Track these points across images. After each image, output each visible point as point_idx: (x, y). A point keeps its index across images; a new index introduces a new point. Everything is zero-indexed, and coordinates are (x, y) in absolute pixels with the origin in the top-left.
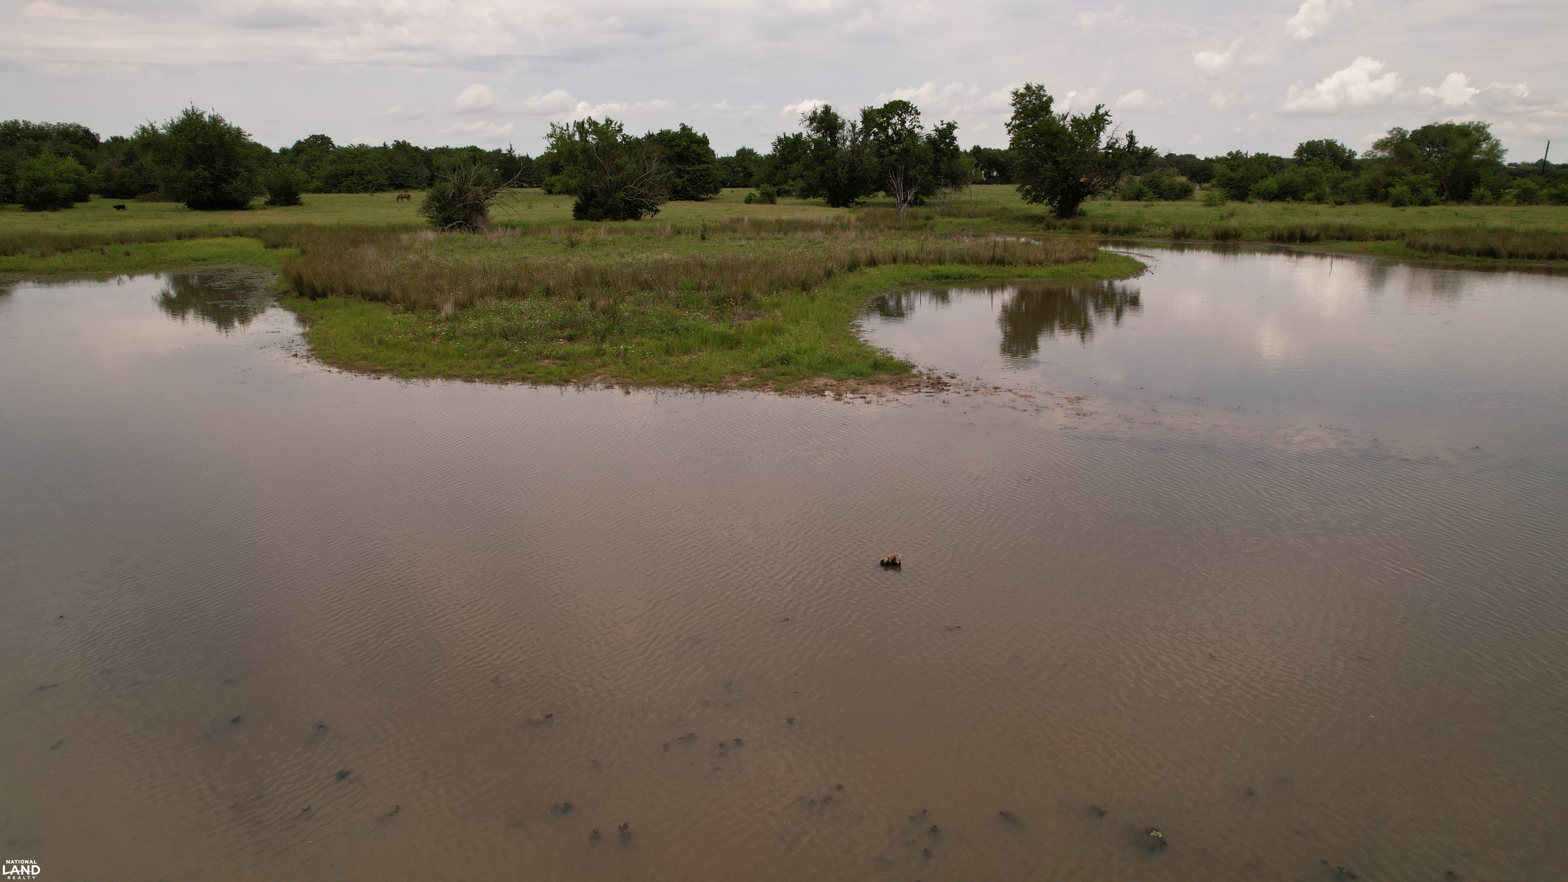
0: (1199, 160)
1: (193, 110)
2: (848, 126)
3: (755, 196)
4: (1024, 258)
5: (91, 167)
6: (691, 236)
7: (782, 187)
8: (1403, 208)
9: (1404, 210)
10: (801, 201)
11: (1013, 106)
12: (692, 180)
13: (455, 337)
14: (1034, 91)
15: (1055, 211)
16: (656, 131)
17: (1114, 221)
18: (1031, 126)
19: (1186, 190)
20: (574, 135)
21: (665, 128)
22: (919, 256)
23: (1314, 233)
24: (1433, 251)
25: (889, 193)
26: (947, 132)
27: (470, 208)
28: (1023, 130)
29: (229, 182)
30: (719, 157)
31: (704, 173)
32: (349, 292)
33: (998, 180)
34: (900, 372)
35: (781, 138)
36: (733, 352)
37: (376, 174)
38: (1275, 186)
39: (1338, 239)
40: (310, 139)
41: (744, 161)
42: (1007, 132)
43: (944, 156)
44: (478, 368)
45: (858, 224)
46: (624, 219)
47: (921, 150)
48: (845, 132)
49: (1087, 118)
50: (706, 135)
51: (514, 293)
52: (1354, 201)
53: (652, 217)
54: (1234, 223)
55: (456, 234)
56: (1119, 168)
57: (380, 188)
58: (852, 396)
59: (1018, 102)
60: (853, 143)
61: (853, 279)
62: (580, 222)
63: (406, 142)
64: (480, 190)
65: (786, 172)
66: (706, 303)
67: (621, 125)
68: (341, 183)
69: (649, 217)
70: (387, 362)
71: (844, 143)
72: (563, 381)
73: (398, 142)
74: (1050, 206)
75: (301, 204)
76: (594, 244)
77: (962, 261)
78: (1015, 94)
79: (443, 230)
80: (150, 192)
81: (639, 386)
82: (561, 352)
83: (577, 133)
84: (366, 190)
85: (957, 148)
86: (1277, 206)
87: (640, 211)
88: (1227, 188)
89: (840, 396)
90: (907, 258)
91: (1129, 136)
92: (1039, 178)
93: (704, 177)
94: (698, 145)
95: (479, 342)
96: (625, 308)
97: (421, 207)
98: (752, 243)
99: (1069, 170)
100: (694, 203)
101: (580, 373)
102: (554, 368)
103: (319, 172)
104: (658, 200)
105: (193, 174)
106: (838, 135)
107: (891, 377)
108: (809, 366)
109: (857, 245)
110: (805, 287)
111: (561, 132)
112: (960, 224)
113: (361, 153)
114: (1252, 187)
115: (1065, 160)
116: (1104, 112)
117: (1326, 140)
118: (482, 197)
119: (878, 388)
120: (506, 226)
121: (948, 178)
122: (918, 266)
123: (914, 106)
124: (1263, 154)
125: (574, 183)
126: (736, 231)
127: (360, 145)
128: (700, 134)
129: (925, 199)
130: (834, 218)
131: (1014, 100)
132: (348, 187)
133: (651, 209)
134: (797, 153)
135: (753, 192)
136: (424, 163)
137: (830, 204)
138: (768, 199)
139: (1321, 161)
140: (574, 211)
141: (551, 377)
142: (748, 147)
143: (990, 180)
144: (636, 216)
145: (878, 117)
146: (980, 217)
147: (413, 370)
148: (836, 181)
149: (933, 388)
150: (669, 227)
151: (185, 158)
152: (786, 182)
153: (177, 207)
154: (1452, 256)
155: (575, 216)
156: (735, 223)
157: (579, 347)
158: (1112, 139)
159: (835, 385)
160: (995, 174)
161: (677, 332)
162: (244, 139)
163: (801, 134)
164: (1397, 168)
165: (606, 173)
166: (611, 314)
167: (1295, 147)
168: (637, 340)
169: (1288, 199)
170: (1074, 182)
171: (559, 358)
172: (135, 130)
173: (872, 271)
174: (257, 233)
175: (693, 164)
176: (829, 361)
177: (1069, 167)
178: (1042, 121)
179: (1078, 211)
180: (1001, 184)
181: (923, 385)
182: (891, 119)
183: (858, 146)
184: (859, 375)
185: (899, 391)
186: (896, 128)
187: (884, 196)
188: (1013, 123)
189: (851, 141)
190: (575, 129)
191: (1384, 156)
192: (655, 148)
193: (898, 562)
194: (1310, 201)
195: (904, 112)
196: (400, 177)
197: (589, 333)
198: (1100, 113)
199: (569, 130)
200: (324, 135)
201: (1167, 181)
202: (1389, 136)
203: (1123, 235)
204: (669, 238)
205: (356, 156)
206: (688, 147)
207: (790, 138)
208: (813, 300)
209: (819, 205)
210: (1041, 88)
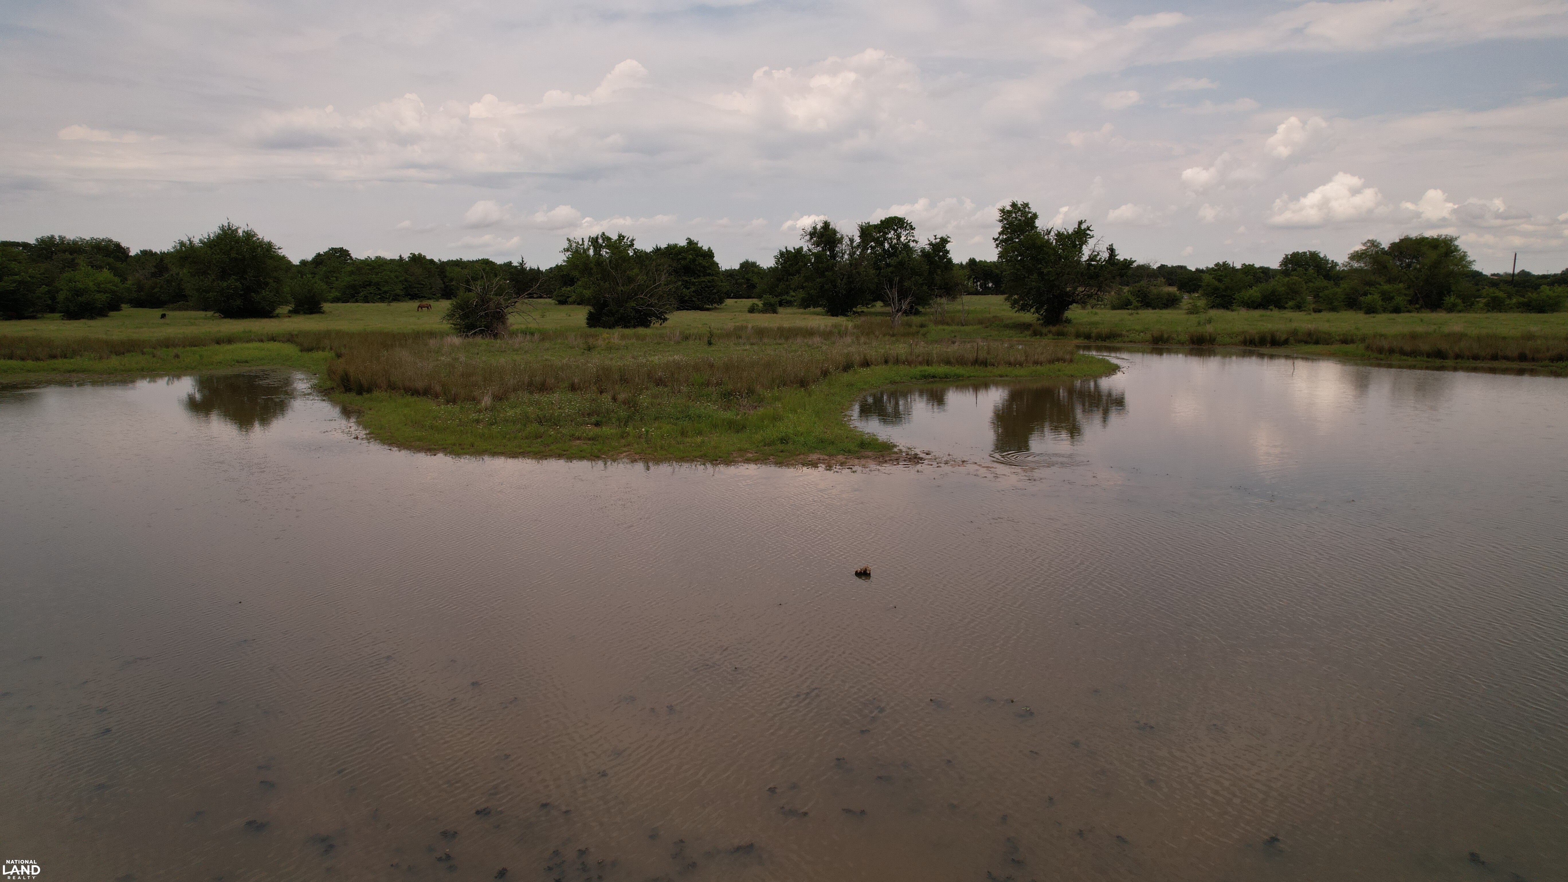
0: (1191, 270)
1: (229, 225)
2: (846, 241)
3: (757, 306)
4: (1005, 360)
5: (124, 280)
6: (698, 341)
7: (784, 297)
8: (1374, 315)
9: (1374, 317)
10: (802, 310)
11: (1000, 222)
12: (697, 291)
13: (496, 422)
14: (1019, 208)
15: (1043, 319)
16: (663, 245)
17: (1096, 328)
18: (1017, 240)
19: (1173, 299)
20: (589, 249)
21: (672, 242)
22: (908, 358)
23: (1284, 337)
24: (1388, 354)
25: (886, 304)
26: (940, 246)
27: (491, 316)
28: (1009, 244)
29: (258, 292)
30: (723, 269)
31: (709, 284)
32: (392, 387)
33: (993, 291)
34: (883, 450)
35: (783, 252)
36: (740, 434)
37: (392, 285)
38: (1259, 295)
39: (1306, 342)
40: (329, 251)
41: (747, 273)
42: (995, 246)
43: (938, 268)
44: (520, 447)
45: (855, 331)
46: (635, 327)
47: (915, 262)
48: (844, 246)
49: (1070, 233)
50: (711, 248)
51: (543, 388)
52: (1334, 309)
53: (661, 325)
54: (1209, 329)
55: (479, 339)
56: (1101, 279)
57: (396, 298)
58: (839, 467)
59: (1005, 219)
60: (851, 257)
61: (846, 377)
62: (593, 330)
63: (421, 255)
64: (501, 299)
65: (788, 283)
66: (714, 397)
67: (633, 240)
68: (358, 293)
69: (657, 325)
70: (440, 443)
71: (842, 256)
72: (594, 457)
73: (414, 255)
74: (1037, 314)
75: (323, 313)
76: (610, 348)
77: (948, 362)
78: (1002, 211)
79: (467, 336)
80: (179, 302)
81: (658, 461)
82: (591, 434)
83: (591, 247)
84: (382, 300)
85: (950, 261)
86: (1257, 313)
87: (649, 319)
88: (1213, 297)
89: (831, 467)
90: (897, 360)
91: (1110, 249)
92: (1025, 289)
93: (709, 288)
94: (704, 258)
95: (519, 426)
96: (644, 399)
97: (446, 315)
98: (756, 347)
99: (1053, 281)
100: (699, 312)
101: (609, 450)
102: (585, 447)
103: (337, 282)
104: (667, 309)
105: (225, 284)
106: (837, 249)
107: (875, 453)
108: (805, 444)
109: (853, 349)
110: (803, 383)
111: (577, 246)
112: (952, 332)
113: (378, 265)
114: (1236, 296)
115: (1049, 272)
116: (1086, 227)
117: (1309, 251)
118: (503, 306)
119: (863, 461)
120: (524, 333)
121: (942, 289)
122: (907, 367)
123: (909, 222)
124: (1249, 265)
125: (587, 293)
126: (740, 337)
127: (377, 257)
128: (705, 248)
129: (921, 309)
130: (832, 325)
131: (1001, 217)
132: (365, 297)
133: (659, 317)
134: (797, 266)
135: (756, 302)
136: (438, 275)
137: (829, 314)
138: (770, 308)
139: (1305, 272)
140: (587, 319)
141: (583, 454)
142: (751, 260)
143: (986, 291)
144: (646, 324)
145: (875, 232)
146: (972, 325)
147: (464, 449)
148: (836, 292)
149: (910, 461)
150: (678, 334)
151: (219, 269)
152: (787, 293)
153: (206, 315)
154: (1405, 357)
155: (588, 324)
156: (739, 331)
157: (606, 430)
158: (1094, 252)
159: (826, 460)
160: (990, 285)
161: (690, 418)
162: (275, 252)
163: (801, 248)
164: (1373, 278)
165: (618, 284)
166: (631, 404)
167: (1280, 258)
168: (656, 425)
169: (1271, 307)
170: (1058, 292)
171: (589, 439)
172: (173, 244)
173: (865, 371)
174: (290, 338)
175: (699, 276)
176: (822, 442)
177: (1053, 278)
178: (1028, 235)
179: (1064, 319)
180: (996, 295)
181: (901, 459)
182: (887, 234)
183: (856, 259)
184: (848, 452)
185: (881, 464)
186: (892, 242)
187: (881, 306)
188: (1001, 237)
189: (849, 254)
190: (590, 243)
191: (1360, 266)
192: (662, 261)
193: (868, 572)
194: (1292, 308)
195: (900, 227)
196: (415, 287)
197: (614, 420)
198: (1082, 228)
199: (584, 244)
200: (342, 248)
201: (1154, 290)
202: (1364, 248)
203: (1105, 341)
204: (678, 343)
205: (374, 268)
206: (694, 260)
207: (791, 251)
208: (810, 395)
209: (818, 315)
210: (1026, 205)
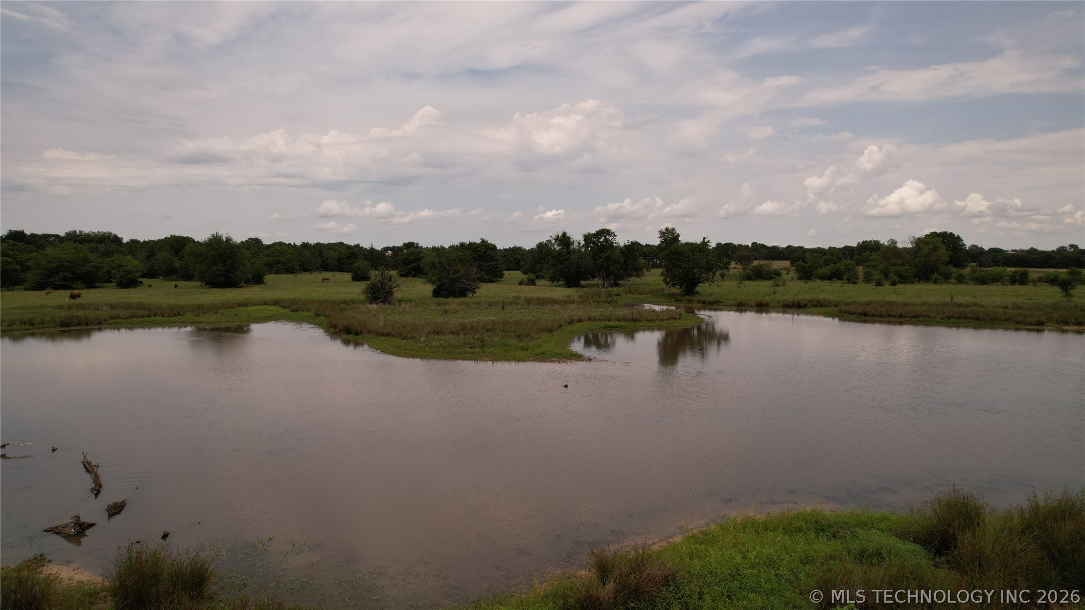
2: (576, 244)
3: (524, 279)
6: (497, 307)
7: (538, 274)
10: (550, 284)
11: (660, 238)
12: (488, 271)
14: (670, 231)
15: (682, 292)
17: (710, 297)
18: (669, 249)
21: (472, 241)
25: (599, 279)
27: (387, 293)
28: (665, 251)
29: (233, 272)
31: (494, 266)
34: (579, 357)
35: (539, 244)
36: (526, 351)
45: (579, 299)
46: (460, 297)
47: (616, 256)
48: (575, 246)
49: (698, 244)
50: (495, 244)
53: (473, 295)
55: (385, 306)
59: (662, 236)
61: (570, 328)
62: (437, 298)
63: (308, 242)
64: (391, 284)
65: (542, 265)
68: (272, 268)
69: (471, 295)
71: (574, 252)
73: (304, 243)
74: (680, 289)
76: (455, 311)
77: (619, 320)
78: (661, 232)
79: (376, 303)
87: (467, 292)
89: (560, 362)
90: (596, 318)
92: (673, 275)
93: (494, 269)
94: (491, 249)
96: (486, 337)
98: (527, 311)
99: (688, 271)
100: (490, 284)
104: (475, 285)
106: (571, 248)
107: (576, 358)
109: (575, 312)
110: (550, 331)
112: (634, 298)
115: (685, 266)
116: (707, 240)
118: (393, 287)
120: (407, 301)
122: (599, 322)
123: (613, 232)
125: (433, 278)
126: (518, 304)
128: (492, 244)
129: (620, 282)
130: (567, 295)
133: (472, 291)
134: (548, 258)
135: (523, 276)
136: (319, 255)
137: (565, 287)
138: (532, 282)
140: (433, 292)
142: (518, 245)
144: (465, 295)
145: (593, 238)
146: (646, 294)
148: (570, 272)
149: (588, 361)
150: (484, 302)
151: (212, 260)
152: (542, 270)
155: (434, 295)
156: (517, 299)
157: (476, 350)
159: (558, 360)
161: (506, 346)
165: (450, 274)
168: (494, 348)
169: (834, 279)
170: (691, 277)
173: (580, 324)
175: (488, 262)
176: (557, 354)
178: (675, 246)
179: (694, 291)
181: (585, 360)
182: (600, 239)
183: (582, 254)
185: (576, 362)
186: (603, 244)
187: (594, 281)
189: (578, 251)
192: (466, 253)
195: (607, 235)
196: (305, 264)
198: (705, 241)
204: (487, 308)
206: (486, 252)
207: (543, 244)
208: (554, 336)
209: (560, 287)
210: (673, 229)
